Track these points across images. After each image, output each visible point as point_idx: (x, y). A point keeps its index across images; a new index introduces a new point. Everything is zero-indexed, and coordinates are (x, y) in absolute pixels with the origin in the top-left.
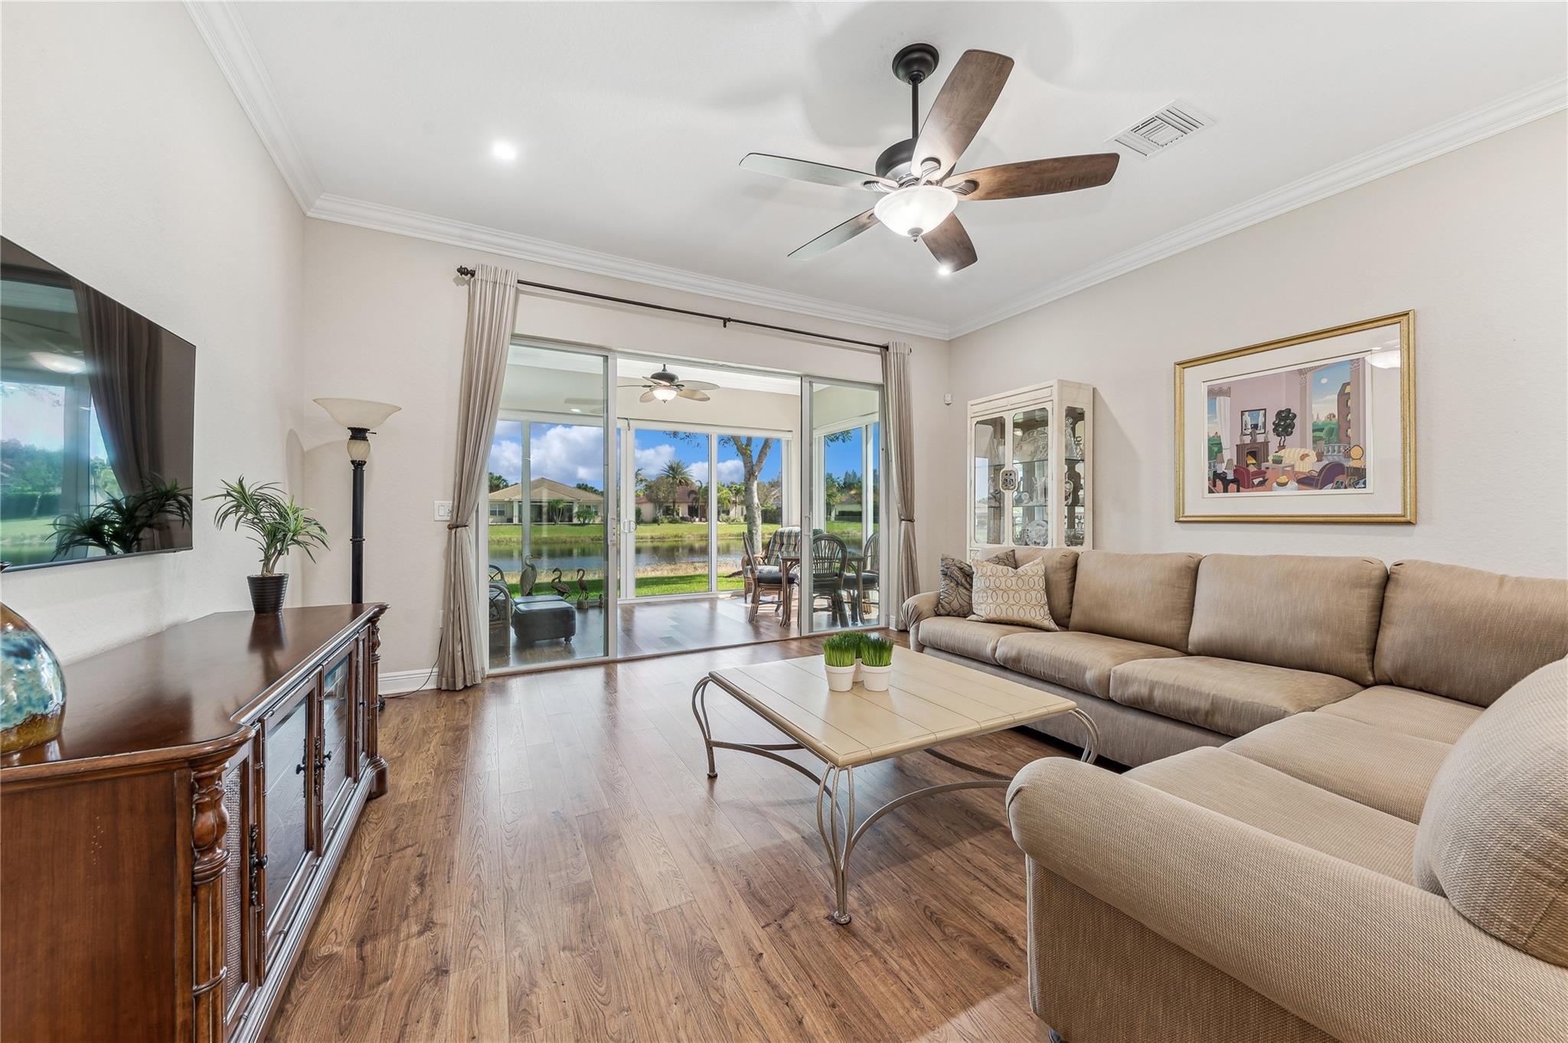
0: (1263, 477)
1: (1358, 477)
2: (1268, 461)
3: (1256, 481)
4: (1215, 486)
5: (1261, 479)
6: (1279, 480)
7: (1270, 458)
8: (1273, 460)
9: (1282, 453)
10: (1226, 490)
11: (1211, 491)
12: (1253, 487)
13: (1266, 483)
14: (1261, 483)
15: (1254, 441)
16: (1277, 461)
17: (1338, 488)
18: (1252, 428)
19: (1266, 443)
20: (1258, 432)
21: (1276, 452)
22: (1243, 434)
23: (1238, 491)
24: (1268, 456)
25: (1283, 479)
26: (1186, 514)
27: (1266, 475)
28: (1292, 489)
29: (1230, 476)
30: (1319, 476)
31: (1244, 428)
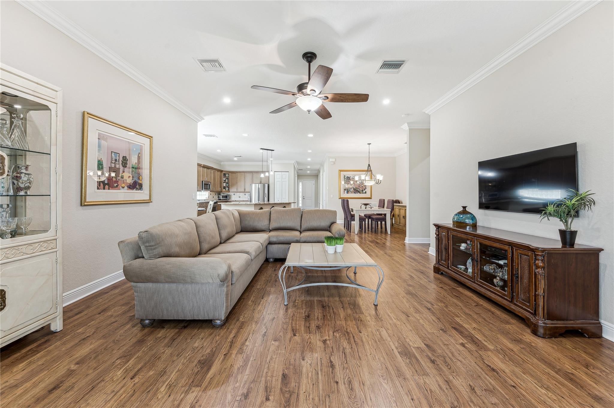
0: (118, 184)
1: (140, 187)
2: (119, 177)
3: (115, 185)
4: (100, 186)
5: (117, 184)
6: (122, 186)
7: (120, 176)
8: (121, 177)
9: (123, 174)
10: (104, 189)
11: (98, 189)
12: (114, 188)
13: (118, 186)
14: (117, 186)
15: (115, 166)
16: (122, 177)
17: (137, 190)
18: (115, 160)
19: (119, 169)
20: (117, 163)
21: (122, 173)
22: (111, 162)
23: (109, 189)
24: (119, 174)
25: (123, 185)
26: (87, 201)
27: (119, 183)
28: (126, 190)
29: (106, 182)
30: (133, 185)
31: (112, 160)
